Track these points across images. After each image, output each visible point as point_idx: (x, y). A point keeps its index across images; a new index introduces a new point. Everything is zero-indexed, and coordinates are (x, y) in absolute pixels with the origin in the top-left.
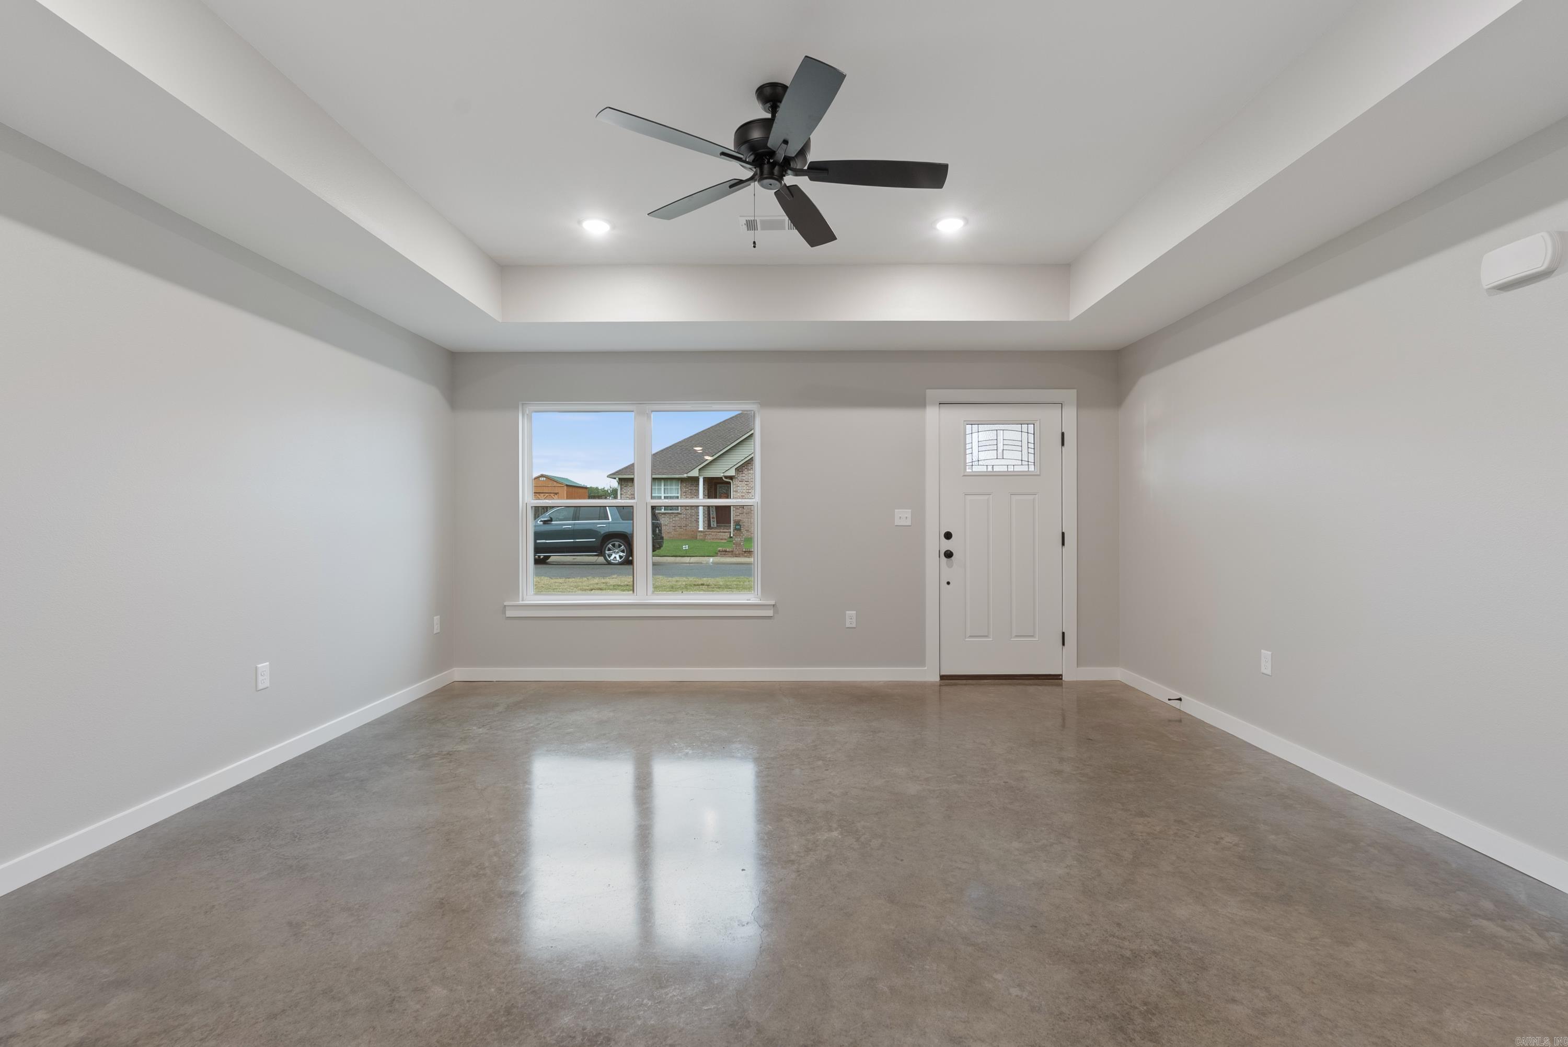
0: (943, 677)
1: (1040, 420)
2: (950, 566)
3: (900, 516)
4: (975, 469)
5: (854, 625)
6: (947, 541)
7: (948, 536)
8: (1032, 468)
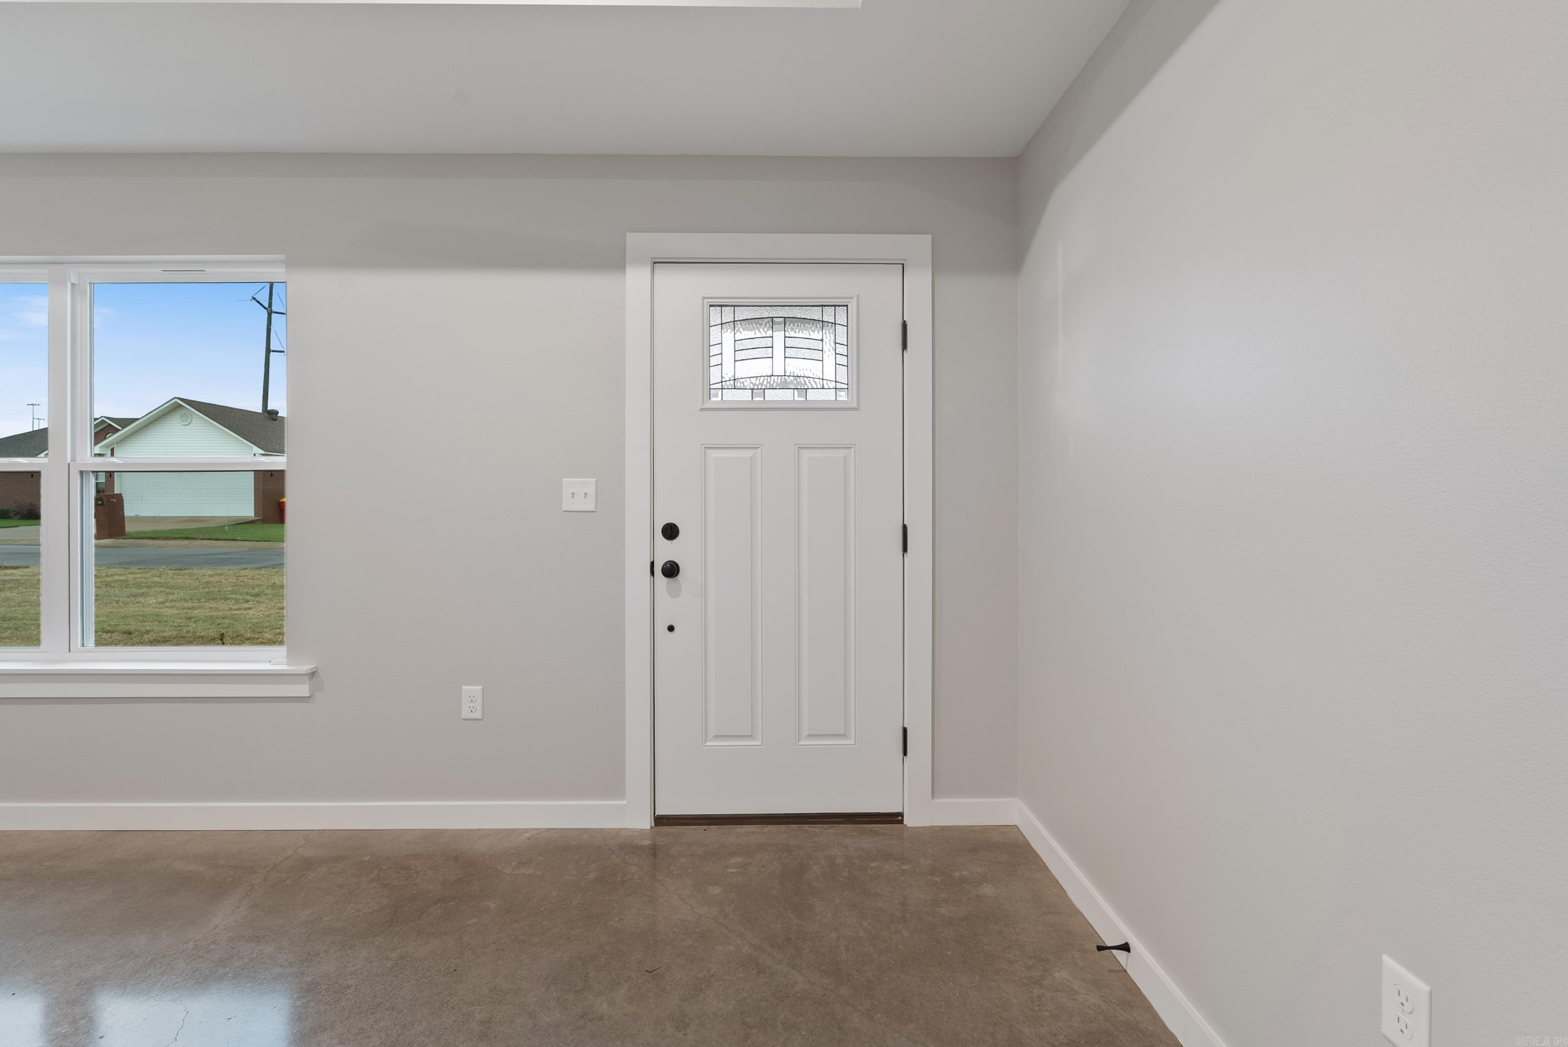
0: (660, 821)
1: (858, 296)
2: (675, 594)
3: (572, 492)
4: (729, 395)
5: (478, 715)
6: (669, 542)
7: (671, 532)
8: (843, 396)
